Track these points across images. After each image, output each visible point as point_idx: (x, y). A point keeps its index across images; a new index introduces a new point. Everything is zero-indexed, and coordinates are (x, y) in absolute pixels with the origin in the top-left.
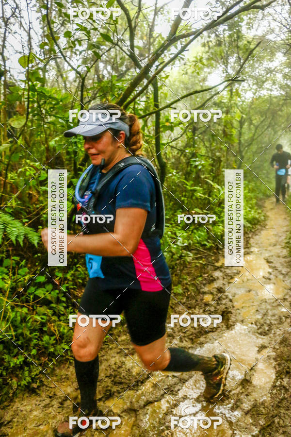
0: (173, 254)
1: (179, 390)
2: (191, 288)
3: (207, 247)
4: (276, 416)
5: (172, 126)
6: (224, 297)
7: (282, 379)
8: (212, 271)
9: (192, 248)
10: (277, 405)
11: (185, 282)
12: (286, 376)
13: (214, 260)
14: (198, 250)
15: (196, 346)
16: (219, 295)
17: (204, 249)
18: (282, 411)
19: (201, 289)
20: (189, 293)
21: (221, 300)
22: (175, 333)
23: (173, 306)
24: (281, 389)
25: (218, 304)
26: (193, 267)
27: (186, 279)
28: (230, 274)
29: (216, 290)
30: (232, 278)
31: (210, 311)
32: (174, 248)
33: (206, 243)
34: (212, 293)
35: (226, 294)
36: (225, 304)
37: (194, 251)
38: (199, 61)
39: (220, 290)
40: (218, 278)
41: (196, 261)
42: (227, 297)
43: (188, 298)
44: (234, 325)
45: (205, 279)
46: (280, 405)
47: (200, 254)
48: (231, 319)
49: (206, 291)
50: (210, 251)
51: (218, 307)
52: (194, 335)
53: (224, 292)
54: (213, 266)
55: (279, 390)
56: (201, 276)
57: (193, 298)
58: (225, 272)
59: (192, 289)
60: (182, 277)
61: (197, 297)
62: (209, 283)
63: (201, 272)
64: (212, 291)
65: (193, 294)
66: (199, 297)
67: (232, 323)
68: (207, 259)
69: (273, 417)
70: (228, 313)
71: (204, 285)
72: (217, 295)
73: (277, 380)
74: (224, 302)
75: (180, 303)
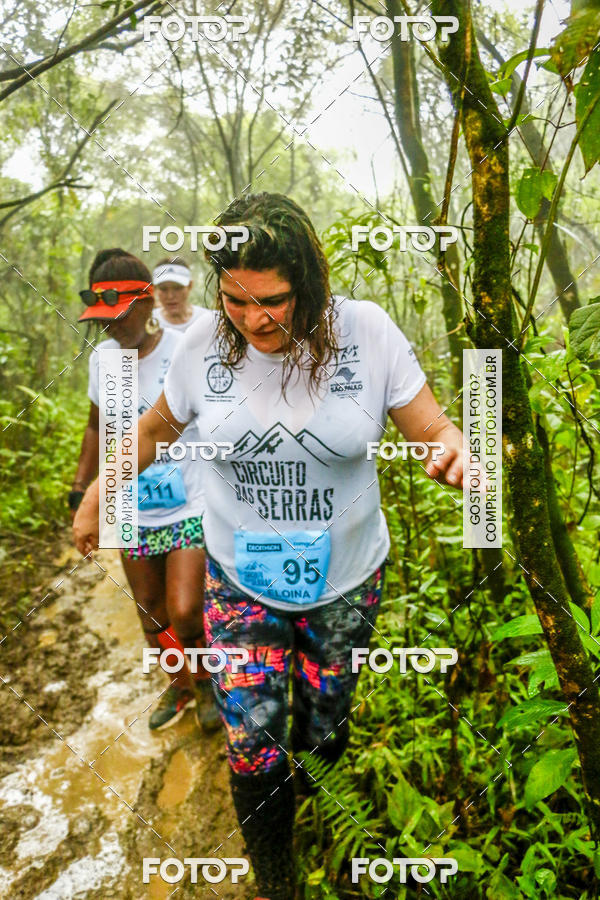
3: (32, 528)
6: (81, 631)
8: (49, 577)
9: (1, 534)
10: (210, 827)
13: (51, 553)
14: (13, 537)
15: (37, 746)
16: (71, 628)
17: (27, 534)
18: (219, 836)
19: (31, 620)
21: (77, 639)
25: (72, 649)
26: (9, 576)
28: (87, 580)
29: (62, 618)
30: (92, 586)
31: (56, 665)
33: (29, 519)
34: (55, 627)
35: (84, 623)
37: (6, 541)
39: (72, 617)
40: (63, 592)
41: (13, 562)
42: (87, 630)
45: (36, 596)
46: (214, 824)
47: (20, 546)
49: (43, 623)
50: (40, 538)
51: (73, 655)
53: (81, 619)
54: (50, 567)
56: (28, 594)
57: (17, 642)
58: (76, 576)
61: (25, 638)
62: (47, 606)
63: (27, 585)
64: (54, 622)
66: (30, 639)
68: (37, 554)
71: (37, 610)
72: (65, 628)
73: (205, 778)
74: (81, 641)
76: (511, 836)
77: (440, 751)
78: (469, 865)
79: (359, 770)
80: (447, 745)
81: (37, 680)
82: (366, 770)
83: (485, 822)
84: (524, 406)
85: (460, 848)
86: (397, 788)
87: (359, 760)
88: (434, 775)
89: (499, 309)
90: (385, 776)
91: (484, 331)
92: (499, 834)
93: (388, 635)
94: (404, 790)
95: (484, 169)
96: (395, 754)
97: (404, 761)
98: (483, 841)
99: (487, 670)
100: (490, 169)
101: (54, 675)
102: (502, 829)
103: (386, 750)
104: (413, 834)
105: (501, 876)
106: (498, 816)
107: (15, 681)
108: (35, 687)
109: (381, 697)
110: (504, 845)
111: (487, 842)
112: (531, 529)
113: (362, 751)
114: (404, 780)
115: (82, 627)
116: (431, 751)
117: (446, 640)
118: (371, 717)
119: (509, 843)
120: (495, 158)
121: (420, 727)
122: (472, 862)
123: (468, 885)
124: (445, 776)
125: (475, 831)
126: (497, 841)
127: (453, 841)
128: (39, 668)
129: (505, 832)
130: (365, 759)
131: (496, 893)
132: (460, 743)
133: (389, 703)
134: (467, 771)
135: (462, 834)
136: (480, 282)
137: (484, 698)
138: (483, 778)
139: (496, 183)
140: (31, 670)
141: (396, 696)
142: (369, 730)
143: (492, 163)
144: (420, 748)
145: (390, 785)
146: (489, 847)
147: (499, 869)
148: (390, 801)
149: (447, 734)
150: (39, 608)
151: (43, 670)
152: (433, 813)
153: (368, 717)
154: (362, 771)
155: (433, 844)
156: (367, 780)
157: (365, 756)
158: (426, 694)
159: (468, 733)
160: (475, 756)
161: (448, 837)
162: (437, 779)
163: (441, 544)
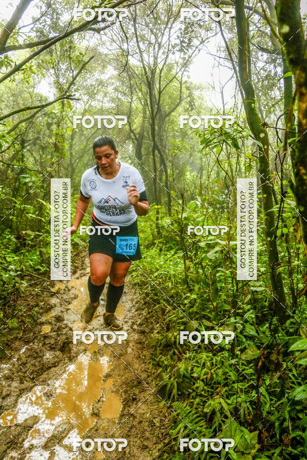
0: (5, 283)
1: (23, 440)
2: (27, 320)
3: (41, 271)
6: (63, 326)
7: (129, 406)
8: (48, 297)
9: (24, 274)
11: (20, 314)
12: (133, 403)
13: (49, 285)
14: (31, 276)
16: (58, 324)
17: (38, 274)
18: (132, 440)
19: (38, 319)
20: (25, 326)
21: (61, 330)
22: (13, 374)
23: (9, 344)
24: (129, 417)
25: (58, 335)
26: (28, 296)
27: (21, 311)
28: (67, 300)
29: (54, 319)
30: (69, 303)
31: (49, 344)
33: (39, 267)
34: (50, 323)
35: (65, 322)
36: (66, 334)
37: (27, 277)
39: (59, 319)
40: (55, 305)
41: (30, 289)
42: (67, 326)
43: (24, 331)
44: (77, 356)
45: (42, 307)
46: (129, 434)
47: (34, 280)
48: (73, 350)
49: (44, 321)
50: (45, 277)
51: (59, 338)
52: (35, 373)
53: (63, 320)
54: (49, 292)
56: (37, 305)
57: (31, 330)
58: (62, 297)
59: (28, 322)
61: (35, 329)
62: (46, 312)
63: (37, 302)
64: (50, 321)
65: (30, 326)
66: (37, 329)
67: (74, 355)
68: (42, 285)
70: (69, 344)
71: (41, 314)
72: (56, 325)
73: (124, 408)
74: (64, 331)
75: (16, 338)
76: (288, 452)
77: (251, 402)
79: (205, 410)
80: (255, 399)
81: (41, 351)
82: (210, 410)
83: (273, 443)
86: (228, 422)
87: (207, 404)
88: (247, 415)
90: (221, 414)
92: (282, 450)
94: (231, 423)
96: (226, 402)
97: (231, 407)
98: (273, 454)
99: (278, 361)
101: (48, 349)
102: (284, 448)
103: (221, 399)
106: (281, 440)
109: (219, 371)
110: (284, 457)
111: (276, 455)
113: (208, 399)
114: (231, 417)
115: (64, 324)
116: (246, 402)
117: (253, 341)
118: (214, 381)
119: (287, 456)
124: (253, 416)
126: (281, 454)
127: (257, 454)
128: (41, 344)
129: (285, 450)
130: (211, 404)
132: (262, 399)
133: (223, 374)
134: (265, 414)
135: (262, 449)
136: (300, 161)
137: (276, 375)
138: (273, 418)
141: (227, 370)
142: (212, 388)
144: (239, 400)
145: (223, 419)
148: (224, 427)
149: (254, 393)
150: (42, 313)
151: (43, 346)
152: (247, 436)
153: (212, 381)
154: (208, 411)
155: (247, 454)
156: (210, 415)
157: (210, 402)
158: (243, 370)
159: (265, 393)
160: (270, 406)
161: (255, 451)
162: (248, 417)
163: (252, 290)
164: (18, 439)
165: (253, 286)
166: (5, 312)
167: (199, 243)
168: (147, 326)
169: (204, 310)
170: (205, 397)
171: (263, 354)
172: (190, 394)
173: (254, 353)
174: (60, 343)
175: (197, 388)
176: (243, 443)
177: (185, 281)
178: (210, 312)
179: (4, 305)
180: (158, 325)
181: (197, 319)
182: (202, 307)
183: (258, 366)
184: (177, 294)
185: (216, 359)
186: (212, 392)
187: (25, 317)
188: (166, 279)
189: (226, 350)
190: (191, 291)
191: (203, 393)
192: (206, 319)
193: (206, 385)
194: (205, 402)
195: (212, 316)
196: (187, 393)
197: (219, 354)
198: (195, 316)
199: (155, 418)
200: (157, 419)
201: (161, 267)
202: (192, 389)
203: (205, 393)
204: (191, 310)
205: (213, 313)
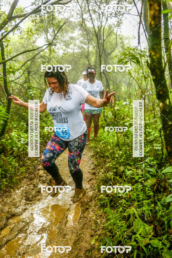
0: (19, 148)
1: (27, 230)
4: (82, 234)
5: (13, 71)
10: (82, 228)
11: (27, 164)
15: (36, 202)
18: (84, 231)
19: (37, 167)
20: (30, 171)
25: (47, 175)
27: (28, 163)
31: (42, 180)
32: (19, 145)
38: (29, 31)
43: (29, 174)
45: (39, 161)
46: (83, 227)
49: (40, 168)
51: (47, 177)
55: (83, 219)
56: (37, 160)
57: (32, 173)
59: (31, 168)
60: (25, 162)
61: (35, 172)
65: (32, 171)
68: (40, 149)
69: (80, 234)
73: (82, 214)
75: (25, 177)
77: (151, 210)
78: (157, 245)
79: (125, 214)
80: (153, 209)
81: (37, 184)
82: (128, 214)
83: (164, 233)
84: (166, 90)
85: (154, 240)
86: (136, 220)
87: (126, 211)
88: (148, 217)
89: (157, 57)
90: (133, 216)
91: (152, 65)
92: (168, 237)
93: (138, 175)
94: (138, 221)
95: (153, 8)
96: (136, 210)
97: (139, 212)
98: (163, 238)
99: (165, 186)
100: (154, 8)
101: (42, 183)
102: (169, 235)
103: (134, 209)
104: (140, 235)
105: (167, 249)
106: (168, 231)
107: (31, 184)
108: (36, 186)
109: (134, 193)
110: (169, 240)
111: (164, 239)
112: (168, 132)
113: (127, 209)
114: (139, 218)
116: (148, 210)
117: (156, 178)
118: (131, 199)
119: (171, 240)
120: (156, 4)
121: (146, 203)
122: (158, 244)
123: (157, 251)
124: (152, 218)
125: (160, 235)
126: (167, 239)
127: (153, 238)
128: (38, 180)
129: (170, 236)
131: (166, 255)
132: (157, 208)
133: (137, 195)
134: (159, 217)
135: (156, 235)
136: (151, 48)
137: (165, 195)
138: (164, 219)
139: (157, 13)
140: (35, 181)
141: (139, 193)
143: (155, 6)
144: (145, 209)
145: (135, 219)
146: (164, 241)
147: (166, 247)
148: (134, 224)
149: (153, 205)
150: (40, 164)
151: (39, 181)
152: (147, 228)
153: (130, 199)
154: (126, 215)
155: (146, 238)
156: (128, 217)
157: (128, 210)
158: (148, 193)
159: (160, 206)
160: (162, 212)
161: (151, 236)
162: (149, 218)
163: (155, 149)
164: (24, 229)
165: (156, 147)
166: (19, 164)
167: (125, 124)
168: (96, 171)
169: (128, 161)
170: (126, 207)
171: (157, 182)
172: (118, 206)
173: (152, 182)
174: (48, 179)
175: (122, 203)
176: (144, 232)
177: (118, 145)
178: (131, 162)
179: (19, 160)
180: (102, 170)
181: (124, 166)
182: (127, 159)
183: (154, 189)
184: (114, 152)
185: (133, 187)
186: (129, 205)
187: (30, 166)
188: (108, 145)
189: (139, 182)
190: (120, 150)
191: (124, 205)
192: (129, 166)
193: (127, 201)
194: (126, 210)
195: (132, 164)
196: (116, 205)
197: (135, 185)
198: (122, 164)
199: (98, 219)
200: (99, 220)
201: (105, 138)
202: (119, 203)
203: (126, 205)
204: (120, 161)
205: (133, 162)
